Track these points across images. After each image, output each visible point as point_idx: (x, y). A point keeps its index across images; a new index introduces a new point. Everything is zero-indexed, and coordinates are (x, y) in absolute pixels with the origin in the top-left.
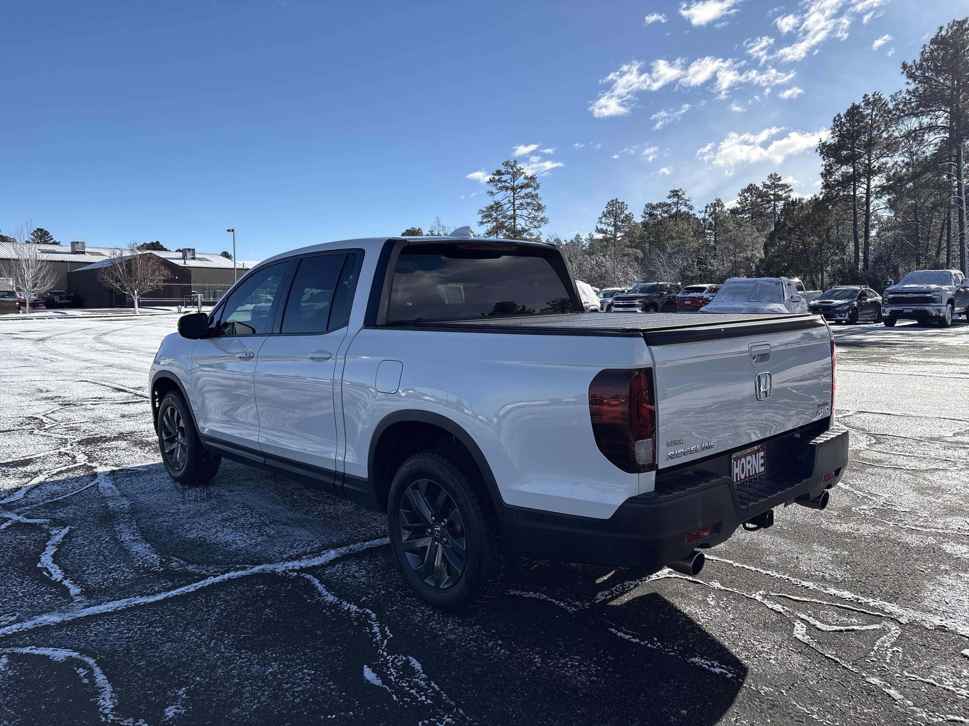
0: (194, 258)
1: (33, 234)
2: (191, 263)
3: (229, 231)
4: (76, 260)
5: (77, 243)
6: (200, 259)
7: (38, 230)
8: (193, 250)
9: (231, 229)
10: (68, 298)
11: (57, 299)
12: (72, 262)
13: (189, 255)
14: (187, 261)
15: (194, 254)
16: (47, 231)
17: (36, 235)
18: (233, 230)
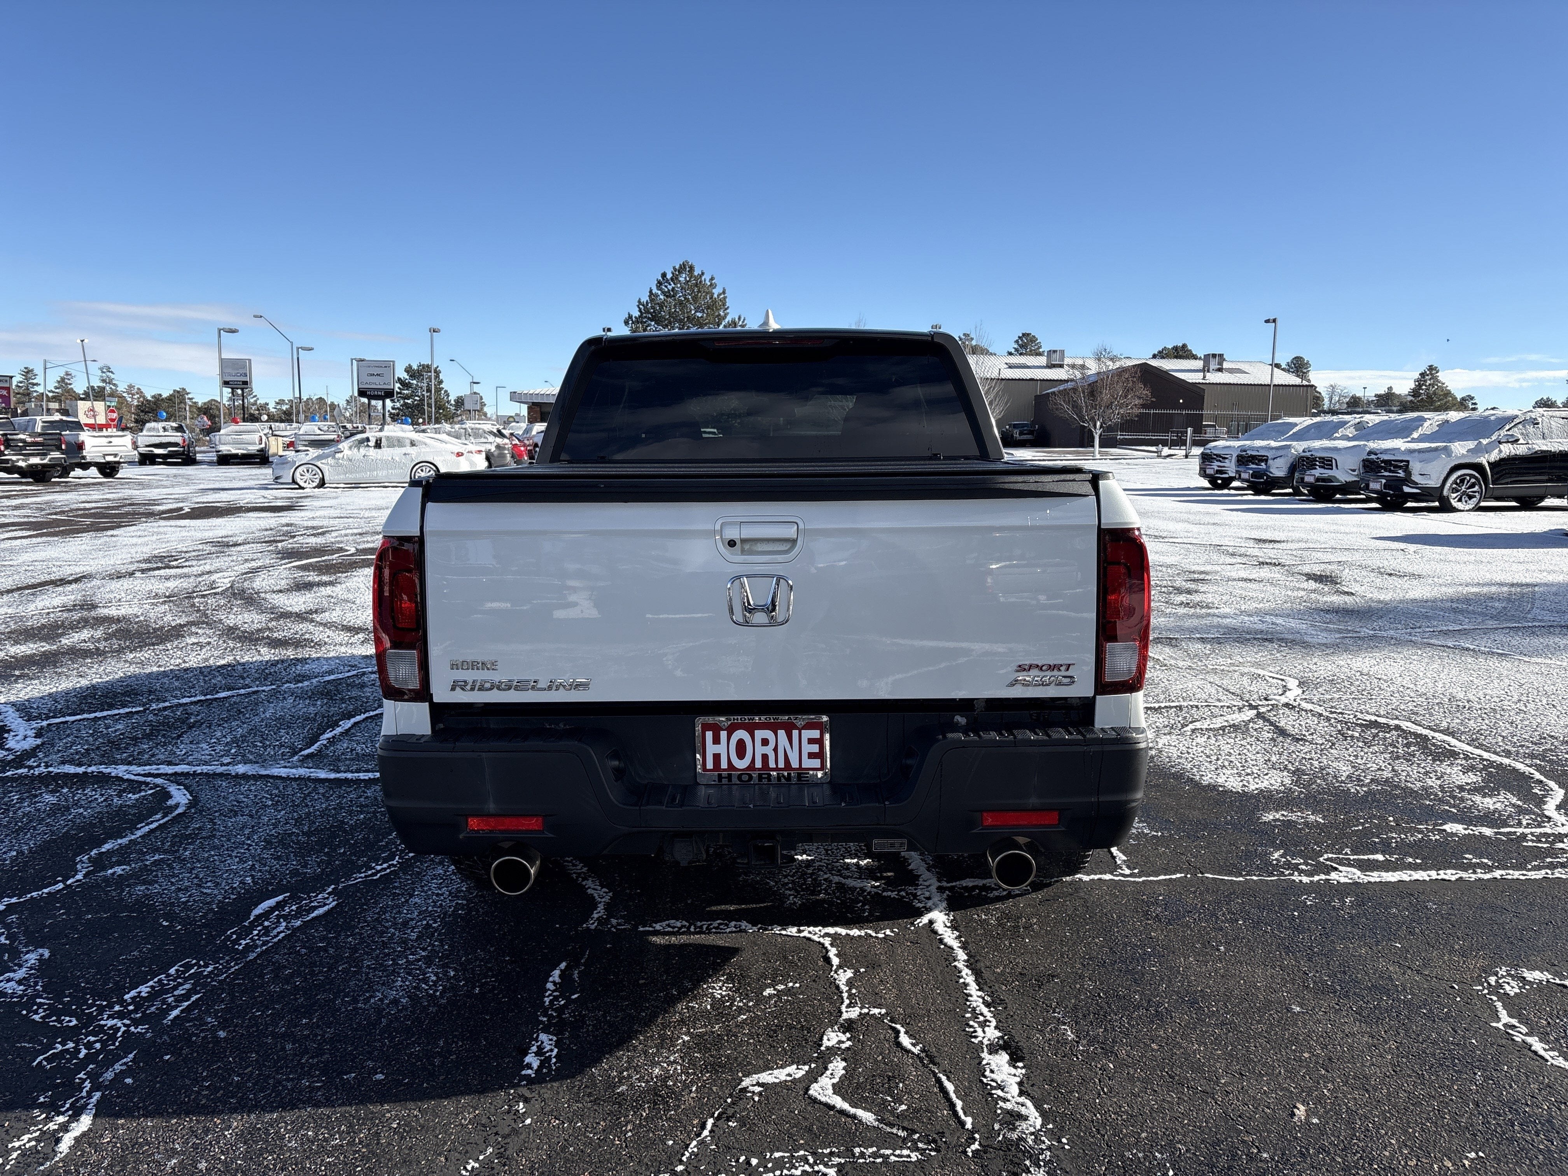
0: (1220, 370)
1: (1017, 342)
2: (1214, 378)
3: (1267, 321)
4: (1050, 378)
5: (1055, 351)
6: (1231, 371)
7: (1024, 335)
8: (1221, 356)
9: (1272, 318)
10: (1031, 432)
11: (1016, 434)
12: (1044, 380)
13: (1213, 365)
14: (1208, 375)
15: (1221, 363)
16: (1034, 336)
17: (1020, 342)
18: (1274, 321)
